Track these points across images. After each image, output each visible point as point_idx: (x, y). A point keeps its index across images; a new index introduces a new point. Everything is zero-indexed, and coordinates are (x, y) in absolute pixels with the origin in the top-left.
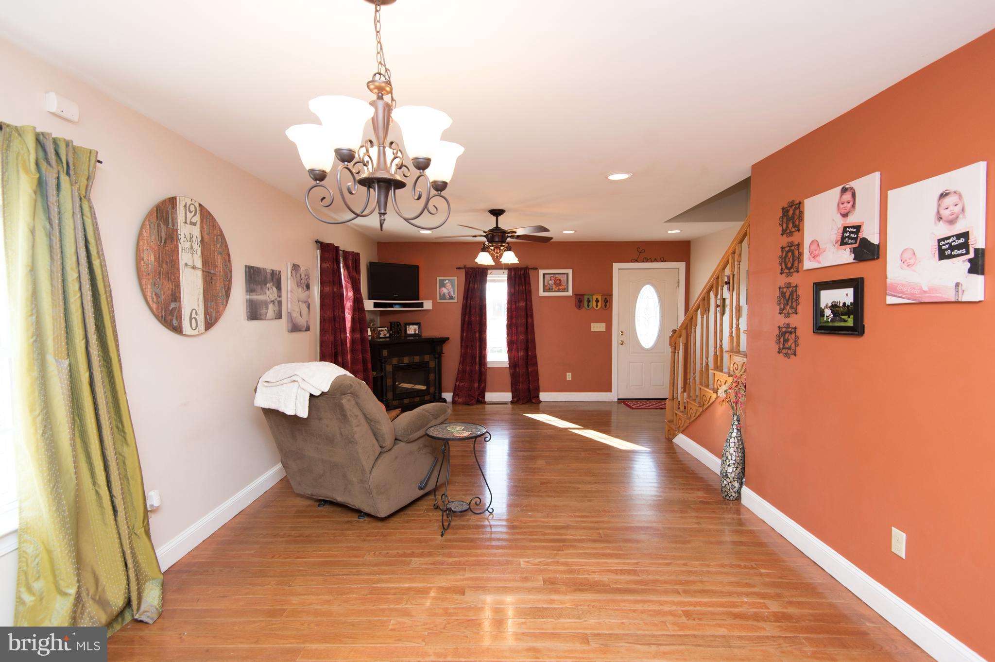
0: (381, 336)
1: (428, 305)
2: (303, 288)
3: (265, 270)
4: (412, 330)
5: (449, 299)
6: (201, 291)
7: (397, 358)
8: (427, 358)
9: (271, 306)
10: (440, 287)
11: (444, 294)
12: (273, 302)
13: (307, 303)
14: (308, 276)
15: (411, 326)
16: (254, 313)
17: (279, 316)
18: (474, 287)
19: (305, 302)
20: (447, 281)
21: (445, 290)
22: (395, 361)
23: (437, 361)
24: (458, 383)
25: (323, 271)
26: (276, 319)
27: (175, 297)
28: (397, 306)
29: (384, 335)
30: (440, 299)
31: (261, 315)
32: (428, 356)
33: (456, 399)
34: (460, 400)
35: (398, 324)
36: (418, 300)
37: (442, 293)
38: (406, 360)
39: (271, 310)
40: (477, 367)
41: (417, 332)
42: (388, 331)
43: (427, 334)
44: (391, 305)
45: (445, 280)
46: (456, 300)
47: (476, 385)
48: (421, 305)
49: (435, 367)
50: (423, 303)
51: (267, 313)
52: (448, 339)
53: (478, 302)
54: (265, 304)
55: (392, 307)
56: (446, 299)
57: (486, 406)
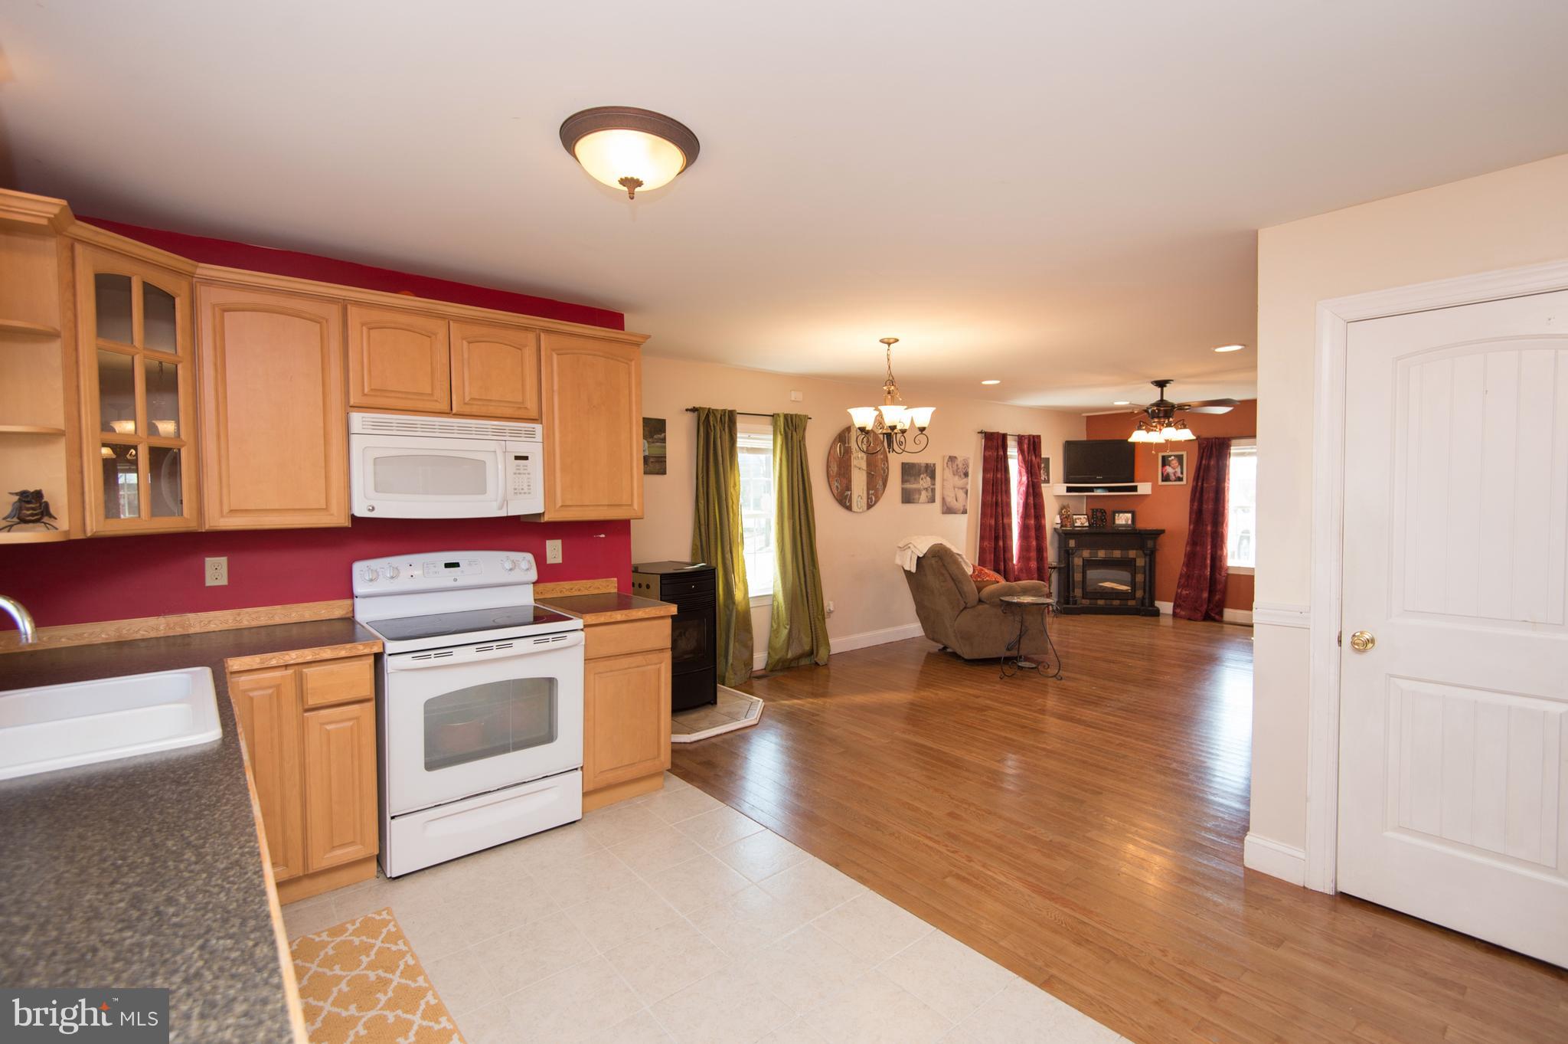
0: (1076, 525)
1: (1144, 488)
2: (960, 476)
3: (919, 465)
4: (1123, 519)
5: (1175, 481)
6: (865, 483)
7: (1089, 551)
8: (1132, 554)
9: (924, 493)
10: (1164, 465)
11: (1168, 474)
12: (926, 489)
13: (964, 490)
14: (966, 465)
15: (1121, 515)
16: (908, 498)
17: (932, 500)
18: (1209, 464)
19: (962, 489)
20: (1173, 457)
21: (1169, 469)
22: (1086, 554)
23: (1147, 560)
24: (1179, 591)
25: (986, 460)
26: (928, 502)
27: (848, 488)
28: (1099, 490)
29: (1082, 524)
30: (1163, 481)
31: (914, 499)
32: (1134, 551)
33: (1178, 611)
34: (1183, 613)
35: (1103, 512)
36: (1133, 482)
37: (1165, 474)
38: (1101, 554)
39: (924, 496)
40: (1208, 572)
41: (1130, 522)
42: (1088, 520)
43: (1141, 525)
44: (1091, 489)
45: (1170, 456)
46: (1184, 482)
47: (1205, 595)
48: (1135, 489)
49: (1145, 566)
50: (1136, 487)
51: (919, 498)
52: (1163, 531)
53: (1214, 484)
54: (919, 491)
55: (1093, 491)
56: (1170, 481)
57: (1225, 625)
